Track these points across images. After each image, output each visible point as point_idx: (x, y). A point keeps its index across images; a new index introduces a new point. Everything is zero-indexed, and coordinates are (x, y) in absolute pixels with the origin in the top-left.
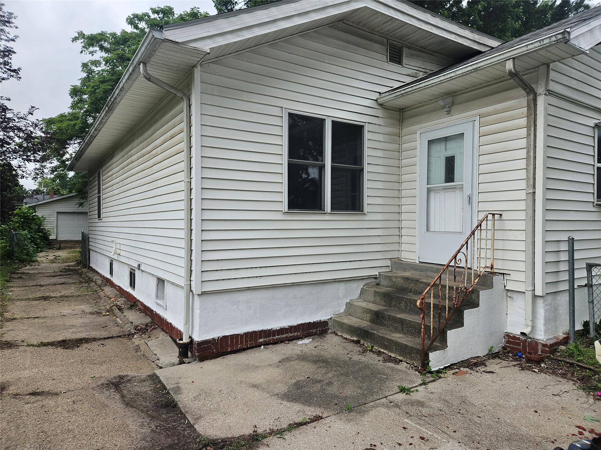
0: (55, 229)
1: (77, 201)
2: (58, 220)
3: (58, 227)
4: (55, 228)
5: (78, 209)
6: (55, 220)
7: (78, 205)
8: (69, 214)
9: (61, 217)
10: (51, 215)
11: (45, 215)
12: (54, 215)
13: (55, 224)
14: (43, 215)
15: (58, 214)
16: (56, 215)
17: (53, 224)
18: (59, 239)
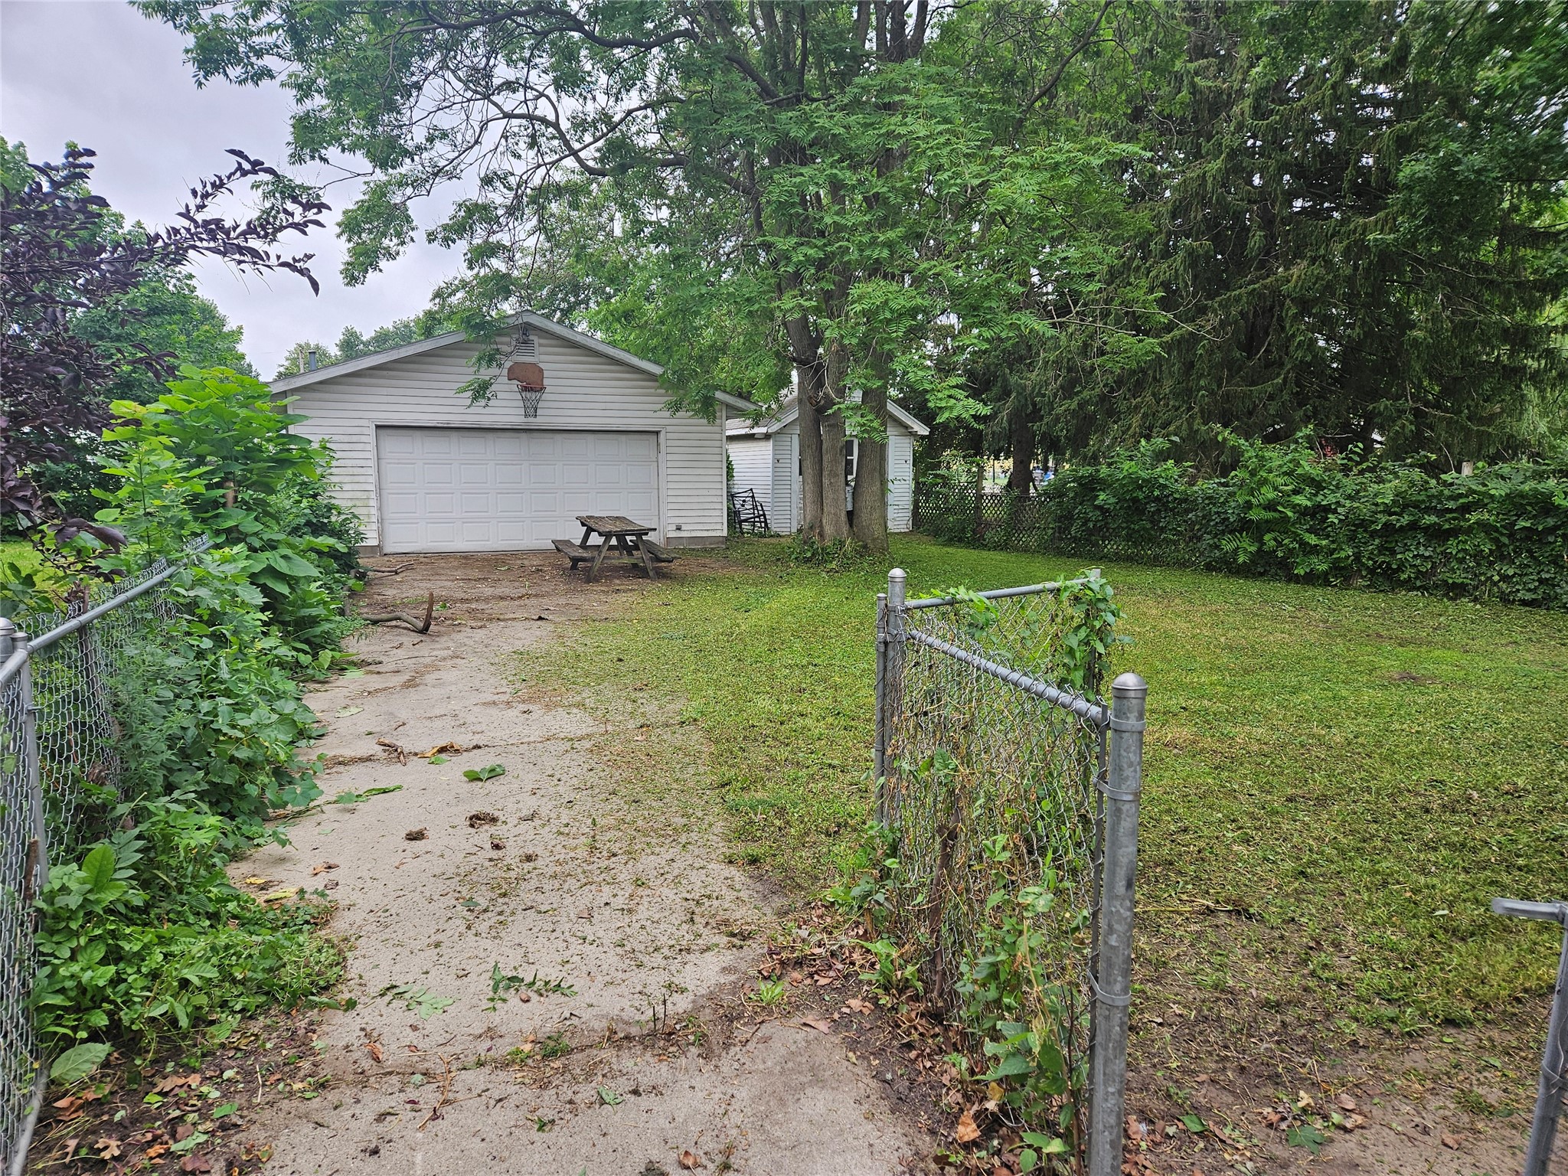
0: (373, 503)
1: (465, 372)
2: (383, 462)
3: (384, 492)
4: (373, 495)
5: (469, 411)
6: (370, 463)
7: (470, 393)
8: (427, 432)
9: (393, 445)
10: (354, 439)
11: (335, 438)
12: (363, 439)
13: (372, 479)
14: (327, 438)
15: (382, 432)
16: (372, 439)
17: (361, 479)
18: (389, 548)
